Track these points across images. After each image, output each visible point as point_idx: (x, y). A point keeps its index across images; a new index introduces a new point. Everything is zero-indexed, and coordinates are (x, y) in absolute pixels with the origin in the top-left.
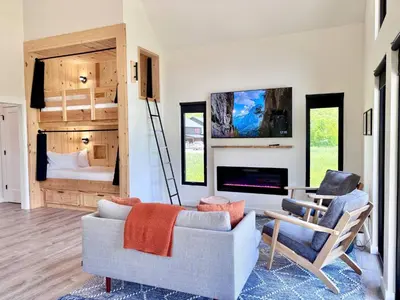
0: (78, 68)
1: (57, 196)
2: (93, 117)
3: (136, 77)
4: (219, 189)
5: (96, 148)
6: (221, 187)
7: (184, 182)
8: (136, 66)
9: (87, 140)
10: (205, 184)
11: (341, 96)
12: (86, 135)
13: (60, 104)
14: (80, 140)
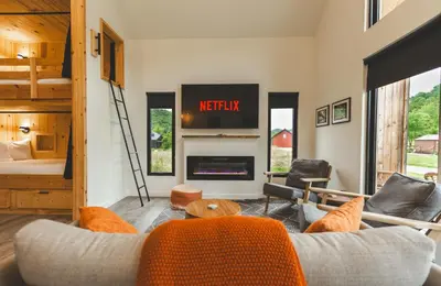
2: (33, 95)
3: (98, 51)
4: (189, 179)
5: (39, 138)
6: (190, 176)
7: (149, 173)
8: (98, 38)
9: (27, 129)
10: (173, 174)
11: (296, 95)
14: (16, 128)
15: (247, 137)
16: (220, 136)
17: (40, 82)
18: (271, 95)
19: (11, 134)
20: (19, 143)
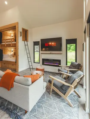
0: (11, 34)
1: (4, 65)
2: (11, 45)
3: (21, 35)
4: (43, 65)
5: (14, 53)
6: (43, 64)
7: (34, 62)
8: (21, 33)
10: (39, 63)
12: (12, 50)
13: (4, 42)
14: (11, 51)
15: (58, 54)
16: (51, 53)
17: (12, 43)
18: (67, 40)
19: (10, 52)
20: (11, 54)
